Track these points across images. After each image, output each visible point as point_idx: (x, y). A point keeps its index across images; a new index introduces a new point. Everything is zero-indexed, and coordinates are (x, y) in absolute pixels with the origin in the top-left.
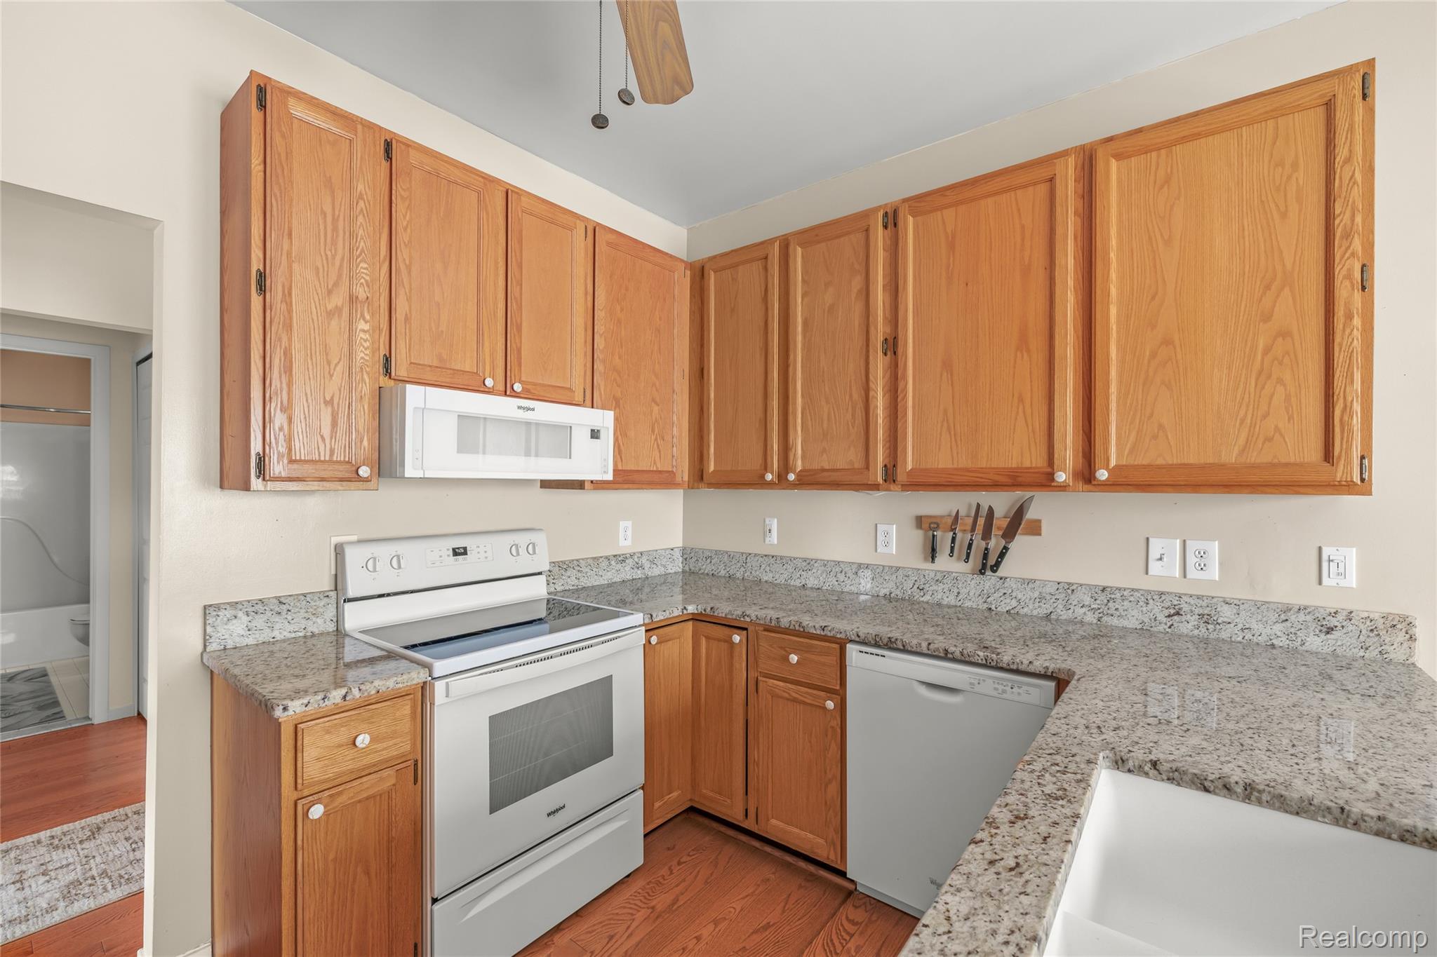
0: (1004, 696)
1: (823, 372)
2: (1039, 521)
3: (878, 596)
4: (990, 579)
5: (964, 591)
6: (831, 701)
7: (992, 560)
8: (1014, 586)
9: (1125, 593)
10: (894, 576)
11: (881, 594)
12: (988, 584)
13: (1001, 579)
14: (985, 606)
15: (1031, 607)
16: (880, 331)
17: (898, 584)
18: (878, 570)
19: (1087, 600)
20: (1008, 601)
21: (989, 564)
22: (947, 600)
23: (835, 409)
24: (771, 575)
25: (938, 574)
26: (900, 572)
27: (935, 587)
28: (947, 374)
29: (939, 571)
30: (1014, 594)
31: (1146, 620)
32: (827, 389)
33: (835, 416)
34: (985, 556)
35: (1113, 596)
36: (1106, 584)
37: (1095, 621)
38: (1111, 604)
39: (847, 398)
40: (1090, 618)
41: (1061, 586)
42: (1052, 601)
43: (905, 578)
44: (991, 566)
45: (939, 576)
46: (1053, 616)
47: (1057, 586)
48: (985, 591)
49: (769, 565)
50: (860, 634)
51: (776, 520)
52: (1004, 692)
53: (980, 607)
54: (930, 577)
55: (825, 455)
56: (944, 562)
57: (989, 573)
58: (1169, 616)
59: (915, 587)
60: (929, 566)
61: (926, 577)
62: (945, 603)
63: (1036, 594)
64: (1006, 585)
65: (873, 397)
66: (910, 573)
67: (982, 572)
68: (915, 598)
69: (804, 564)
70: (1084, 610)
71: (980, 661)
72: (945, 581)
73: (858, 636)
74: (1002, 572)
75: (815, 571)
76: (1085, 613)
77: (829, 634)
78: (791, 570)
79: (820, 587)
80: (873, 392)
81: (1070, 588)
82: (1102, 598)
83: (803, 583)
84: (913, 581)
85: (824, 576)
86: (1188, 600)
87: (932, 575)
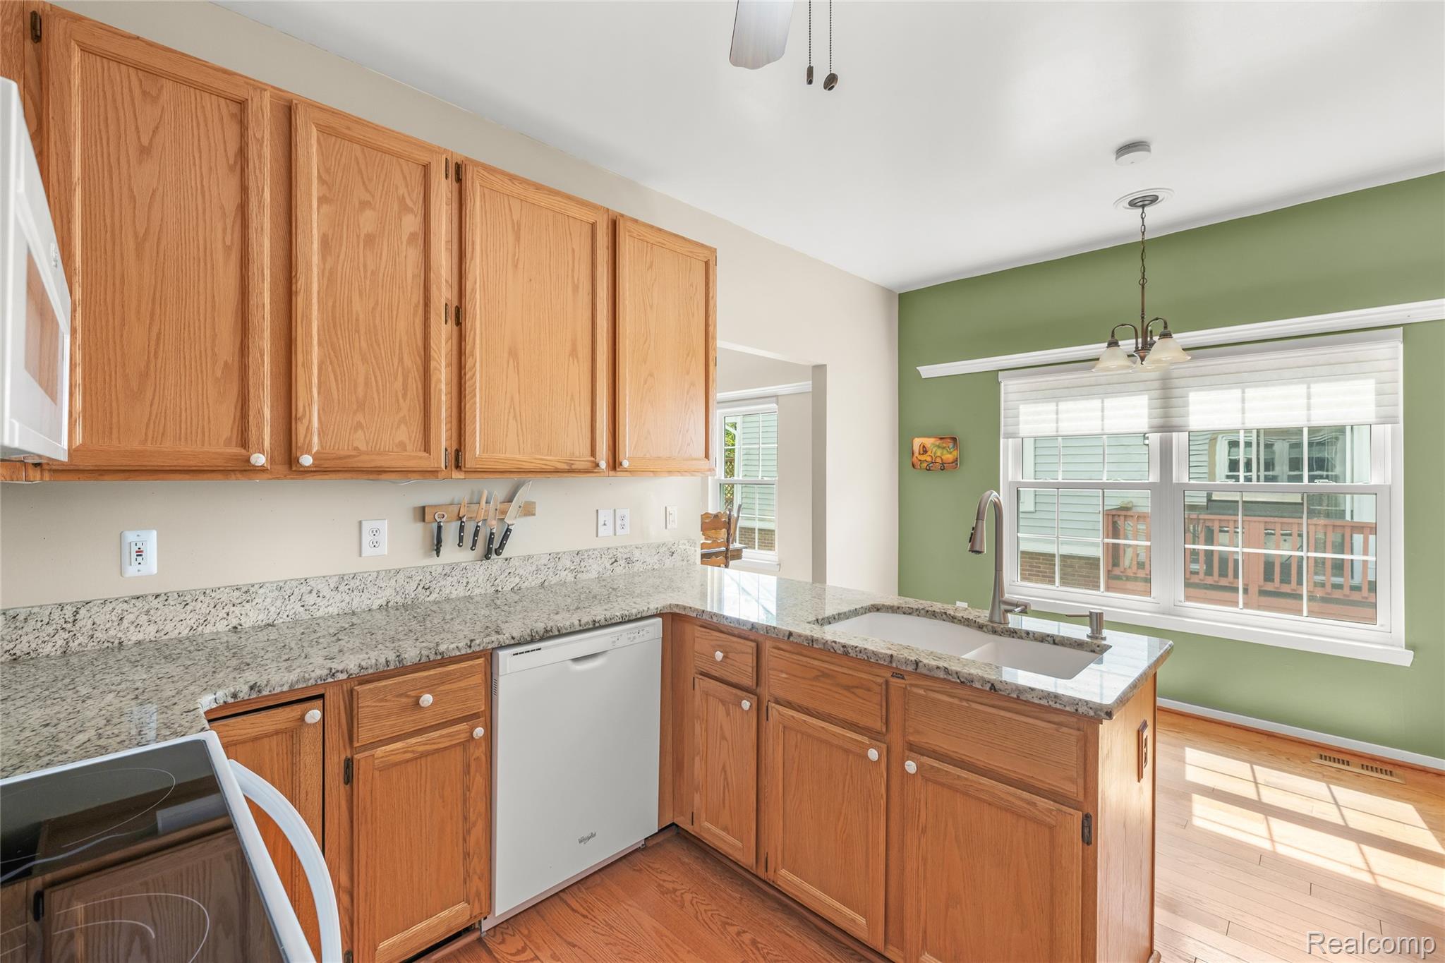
0: (636, 641)
1: (357, 320)
2: (534, 503)
3: (370, 610)
4: (497, 562)
5: (472, 580)
6: (477, 727)
7: (496, 545)
8: (517, 564)
9: (590, 553)
10: (393, 581)
11: (375, 607)
12: (495, 567)
13: (506, 560)
14: (493, 588)
15: (530, 580)
16: (443, 294)
17: (398, 589)
18: (370, 578)
19: (568, 564)
20: (512, 579)
21: (493, 548)
22: (456, 592)
23: (378, 374)
24: (153, 628)
25: (446, 567)
26: (401, 575)
27: (443, 583)
28: (514, 362)
29: (447, 564)
30: (517, 572)
31: (601, 570)
32: (364, 344)
33: (376, 381)
34: (491, 540)
35: (583, 557)
36: (579, 549)
37: (573, 579)
38: (582, 564)
39: (396, 361)
40: (570, 578)
41: (551, 557)
42: (545, 571)
43: (408, 580)
44: (496, 550)
45: (447, 570)
46: (546, 584)
47: (549, 557)
48: (493, 575)
49: (148, 611)
50: (515, 635)
51: (155, 533)
52: (634, 638)
53: (488, 591)
54: (438, 572)
55: (360, 432)
56: (452, 553)
57: (494, 556)
58: (612, 564)
59: (420, 588)
60: (434, 561)
61: (433, 573)
62: (453, 596)
63: (534, 568)
64: (511, 565)
65: (436, 369)
66: (413, 573)
67: (487, 556)
68: (420, 600)
69: (237, 594)
70: (567, 572)
71: (619, 621)
72: (454, 573)
73: (513, 638)
74: (506, 553)
75: (260, 601)
76: (567, 575)
77: (478, 649)
78: (205, 610)
79: (271, 621)
80: (435, 363)
81: (556, 557)
82: (577, 560)
83: (235, 622)
84: (417, 582)
85: (279, 603)
86: (622, 550)
87: (439, 570)
